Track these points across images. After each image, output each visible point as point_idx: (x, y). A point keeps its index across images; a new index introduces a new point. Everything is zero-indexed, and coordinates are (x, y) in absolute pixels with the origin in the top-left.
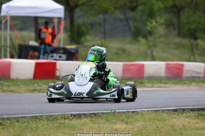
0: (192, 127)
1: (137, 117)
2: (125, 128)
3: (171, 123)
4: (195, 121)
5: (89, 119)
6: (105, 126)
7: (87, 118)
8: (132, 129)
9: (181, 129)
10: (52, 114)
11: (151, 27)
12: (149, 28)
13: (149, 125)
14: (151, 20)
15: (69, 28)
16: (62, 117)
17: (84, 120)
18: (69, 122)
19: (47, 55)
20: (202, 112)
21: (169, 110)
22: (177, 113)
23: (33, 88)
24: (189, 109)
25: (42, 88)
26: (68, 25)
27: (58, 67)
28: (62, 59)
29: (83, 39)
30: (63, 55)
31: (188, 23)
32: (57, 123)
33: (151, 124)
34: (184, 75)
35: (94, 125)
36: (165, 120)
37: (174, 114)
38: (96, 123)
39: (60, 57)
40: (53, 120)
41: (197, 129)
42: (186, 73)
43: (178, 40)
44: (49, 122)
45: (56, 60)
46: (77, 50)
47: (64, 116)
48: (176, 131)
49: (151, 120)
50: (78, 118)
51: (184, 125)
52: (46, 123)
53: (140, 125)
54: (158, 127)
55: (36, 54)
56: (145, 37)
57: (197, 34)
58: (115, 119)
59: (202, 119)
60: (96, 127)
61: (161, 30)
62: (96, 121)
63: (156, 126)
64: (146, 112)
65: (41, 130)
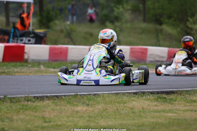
0: (151, 110)
1: (99, 99)
2: (86, 110)
3: (131, 106)
4: (154, 104)
5: (51, 101)
6: (66, 108)
7: (49, 100)
8: (93, 111)
9: (140, 111)
10: (15, 96)
11: (117, 13)
12: (116, 14)
13: (109, 107)
14: (118, 6)
15: (38, 13)
16: (25, 99)
17: (47, 102)
18: (32, 103)
19: (16, 38)
20: (161, 95)
21: (129, 93)
22: (137, 96)
23: (2, 71)
24: (149, 92)
25: (10, 70)
26: (38, 9)
27: (26, 50)
28: (31, 42)
29: (52, 24)
30: (32, 39)
31: (154, 9)
32: (19, 105)
33: (111, 106)
34: (148, 59)
35: (56, 107)
36: (125, 103)
37: (134, 96)
38: (58, 105)
39: (29, 41)
40: (16, 102)
41: (156, 112)
42: (150, 58)
43: (144, 25)
44: (12, 104)
45: (25, 43)
46: (45, 34)
47: (27, 99)
48: (135, 113)
49: (111, 103)
50: (40, 100)
51: (143, 108)
52: (9, 104)
53: (101, 107)
54: (118, 109)
55: (6, 37)
56: (112, 22)
57: (162, 19)
58: (76, 102)
59: (161, 102)
60: (58, 109)
61: (127, 16)
62: (59, 103)
63: (116, 109)
64: (107, 95)
65: (5, 112)
